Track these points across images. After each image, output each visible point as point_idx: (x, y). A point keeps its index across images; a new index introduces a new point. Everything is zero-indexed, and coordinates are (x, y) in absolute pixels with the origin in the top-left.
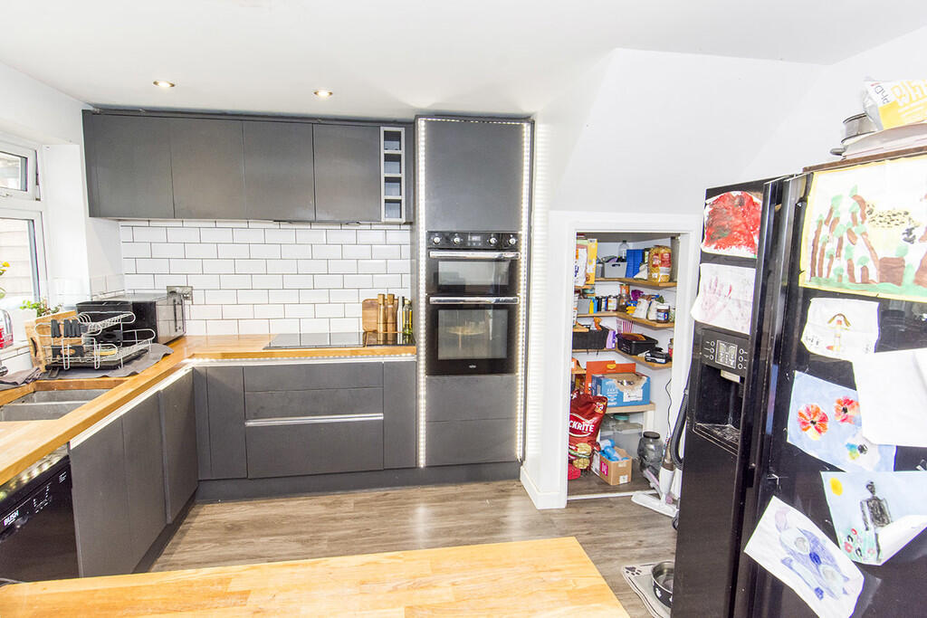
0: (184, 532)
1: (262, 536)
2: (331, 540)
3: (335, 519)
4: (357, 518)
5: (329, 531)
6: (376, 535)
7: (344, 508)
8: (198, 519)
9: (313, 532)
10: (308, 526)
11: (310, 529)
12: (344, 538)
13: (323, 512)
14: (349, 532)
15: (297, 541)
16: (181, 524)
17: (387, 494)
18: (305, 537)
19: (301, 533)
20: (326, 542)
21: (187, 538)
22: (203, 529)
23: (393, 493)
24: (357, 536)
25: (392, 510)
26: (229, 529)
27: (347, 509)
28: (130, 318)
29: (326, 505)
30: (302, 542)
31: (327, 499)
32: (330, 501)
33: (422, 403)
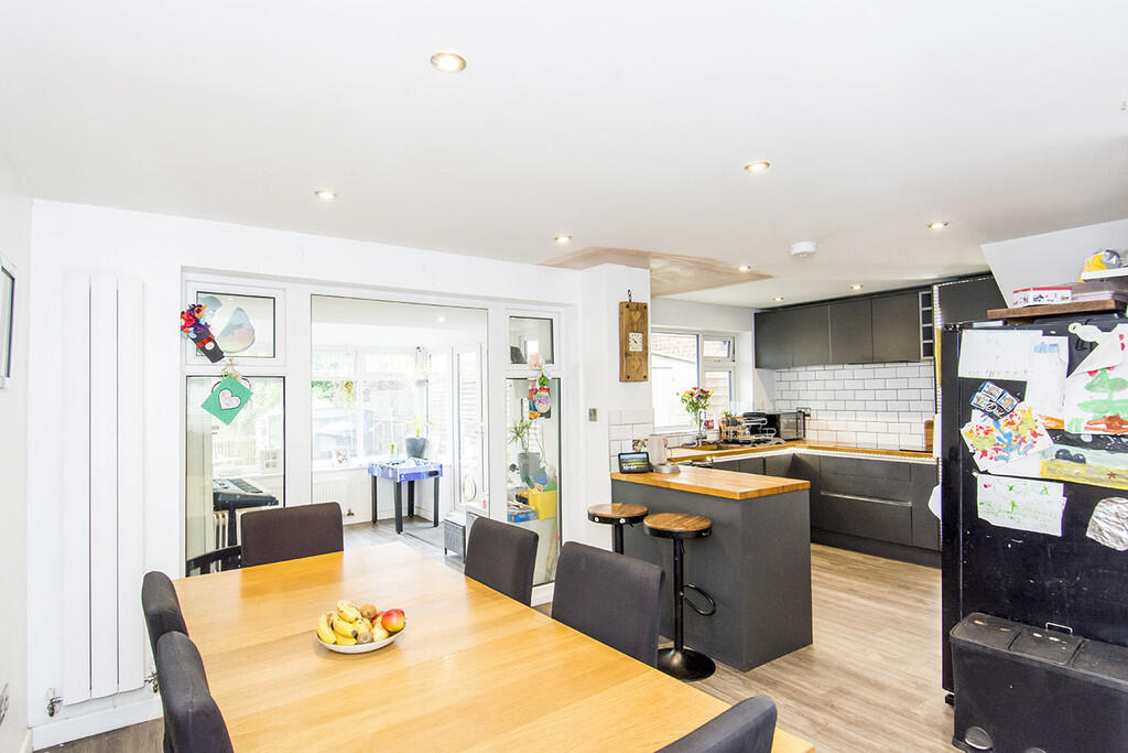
28: (763, 422)
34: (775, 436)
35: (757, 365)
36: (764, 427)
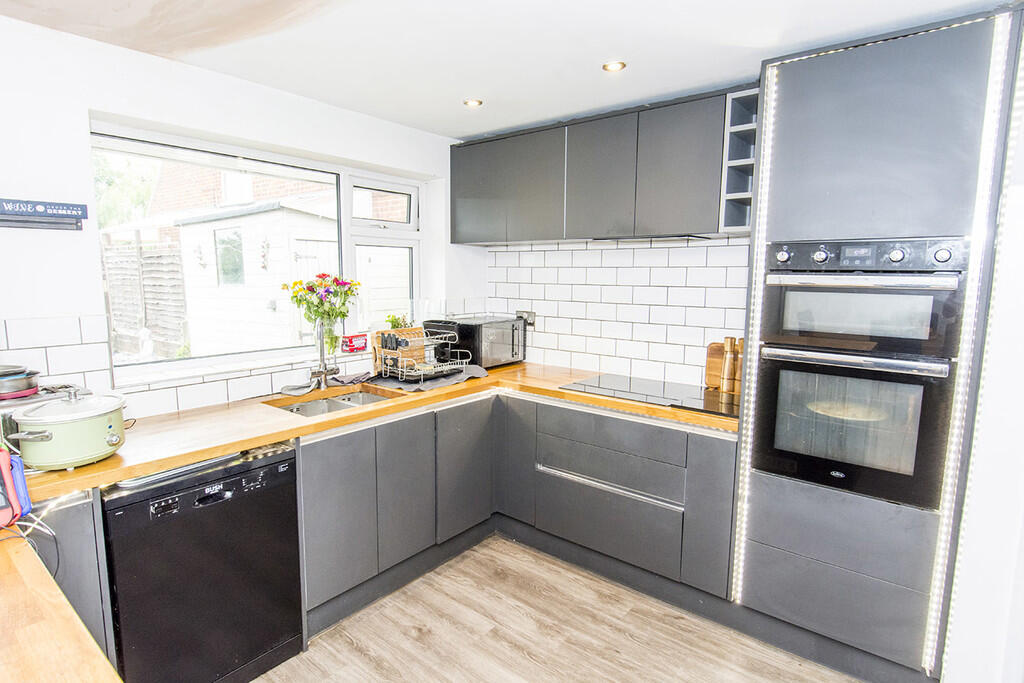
0: (464, 558)
1: (515, 597)
2: (568, 641)
3: (594, 617)
4: (620, 630)
5: (577, 629)
6: (621, 664)
7: (616, 610)
8: (485, 551)
9: (560, 620)
10: (561, 610)
11: (561, 615)
12: (586, 647)
13: (591, 602)
14: (595, 642)
15: (538, 621)
16: (468, 549)
17: (683, 618)
18: (549, 621)
19: (548, 613)
20: (562, 639)
21: (461, 566)
22: (479, 562)
23: (691, 620)
24: (600, 654)
25: (669, 644)
26: (497, 573)
27: (617, 612)
28: (452, 338)
29: (600, 595)
30: (541, 624)
31: (607, 587)
32: (607, 592)
33: (743, 509)
34: (471, 363)
35: (454, 240)
36: (454, 346)
